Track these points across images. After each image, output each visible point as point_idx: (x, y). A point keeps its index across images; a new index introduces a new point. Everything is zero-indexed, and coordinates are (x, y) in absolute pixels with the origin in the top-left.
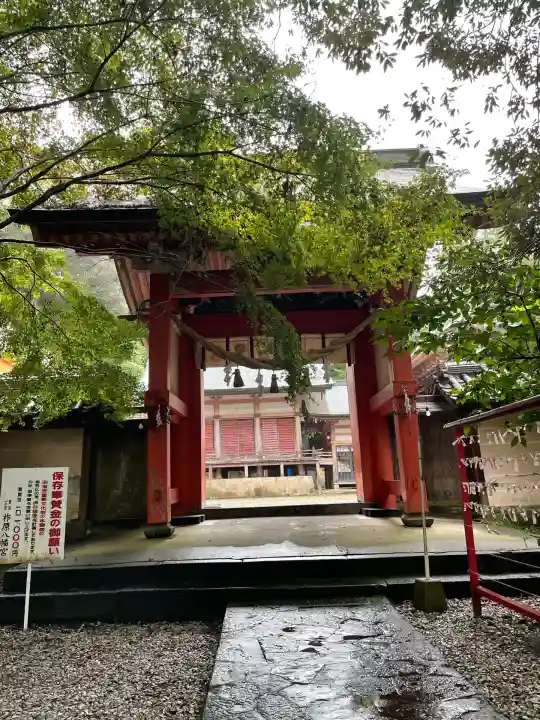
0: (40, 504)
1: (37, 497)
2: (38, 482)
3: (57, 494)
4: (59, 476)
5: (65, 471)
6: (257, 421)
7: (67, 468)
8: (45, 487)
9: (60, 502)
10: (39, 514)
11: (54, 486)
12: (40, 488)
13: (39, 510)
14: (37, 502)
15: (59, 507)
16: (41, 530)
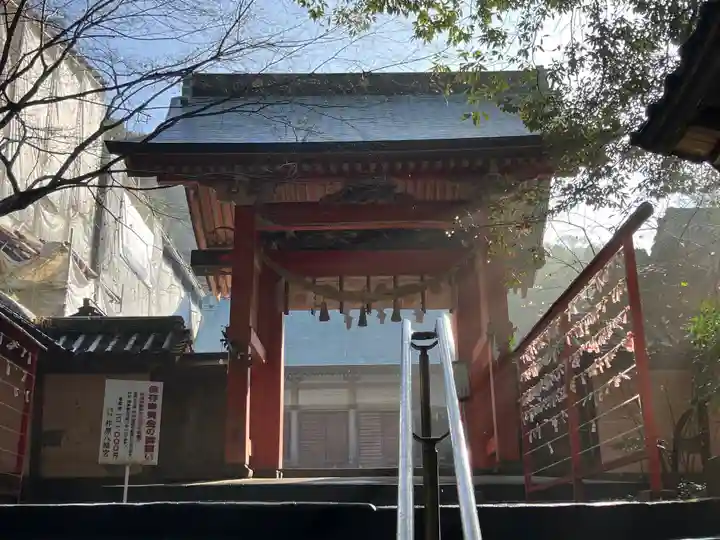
0: (137, 414)
1: (135, 407)
2: (136, 393)
3: (152, 406)
4: (155, 389)
5: (160, 385)
7: (162, 383)
8: (142, 398)
9: (155, 413)
10: (136, 422)
11: (150, 398)
12: (138, 399)
13: (137, 418)
14: (135, 412)
15: (154, 418)
16: (139, 437)
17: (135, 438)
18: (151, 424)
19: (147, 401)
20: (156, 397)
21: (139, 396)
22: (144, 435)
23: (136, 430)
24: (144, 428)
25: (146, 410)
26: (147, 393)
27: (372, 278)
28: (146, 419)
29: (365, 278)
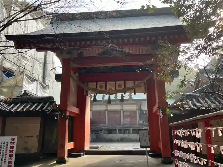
0: (5, 151)
1: (4, 148)
2: (4, 142)
3: (12, 147)
4: (13, 140)
5: (16, 138)
6: (122, 112)
7: (17, 137)
8: (7, 144)
9: (13, 150)
10: (4, 155)
11: (11, 144)
12: (5, 145)
13: (4, 153)
14: (3, 150)
15: (12, 152)
16: (5, 161)
17: (3, 162)
18: (11, 156)
19: (9, 145)
20: (13, 144)
21: (6, 143)
22: (7, 160)
23: (4, 158)
24: (8, 157)
25: (9, 149)
26: (10, 142)
27: (117, 82)
28: (8, 153)
29: (114, 82)
